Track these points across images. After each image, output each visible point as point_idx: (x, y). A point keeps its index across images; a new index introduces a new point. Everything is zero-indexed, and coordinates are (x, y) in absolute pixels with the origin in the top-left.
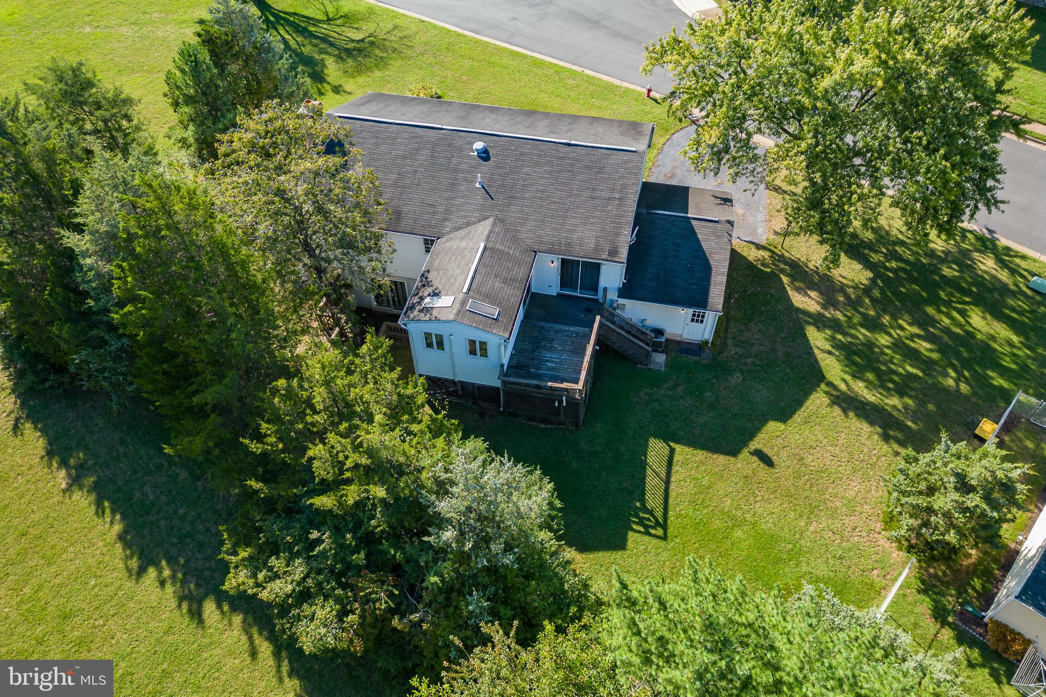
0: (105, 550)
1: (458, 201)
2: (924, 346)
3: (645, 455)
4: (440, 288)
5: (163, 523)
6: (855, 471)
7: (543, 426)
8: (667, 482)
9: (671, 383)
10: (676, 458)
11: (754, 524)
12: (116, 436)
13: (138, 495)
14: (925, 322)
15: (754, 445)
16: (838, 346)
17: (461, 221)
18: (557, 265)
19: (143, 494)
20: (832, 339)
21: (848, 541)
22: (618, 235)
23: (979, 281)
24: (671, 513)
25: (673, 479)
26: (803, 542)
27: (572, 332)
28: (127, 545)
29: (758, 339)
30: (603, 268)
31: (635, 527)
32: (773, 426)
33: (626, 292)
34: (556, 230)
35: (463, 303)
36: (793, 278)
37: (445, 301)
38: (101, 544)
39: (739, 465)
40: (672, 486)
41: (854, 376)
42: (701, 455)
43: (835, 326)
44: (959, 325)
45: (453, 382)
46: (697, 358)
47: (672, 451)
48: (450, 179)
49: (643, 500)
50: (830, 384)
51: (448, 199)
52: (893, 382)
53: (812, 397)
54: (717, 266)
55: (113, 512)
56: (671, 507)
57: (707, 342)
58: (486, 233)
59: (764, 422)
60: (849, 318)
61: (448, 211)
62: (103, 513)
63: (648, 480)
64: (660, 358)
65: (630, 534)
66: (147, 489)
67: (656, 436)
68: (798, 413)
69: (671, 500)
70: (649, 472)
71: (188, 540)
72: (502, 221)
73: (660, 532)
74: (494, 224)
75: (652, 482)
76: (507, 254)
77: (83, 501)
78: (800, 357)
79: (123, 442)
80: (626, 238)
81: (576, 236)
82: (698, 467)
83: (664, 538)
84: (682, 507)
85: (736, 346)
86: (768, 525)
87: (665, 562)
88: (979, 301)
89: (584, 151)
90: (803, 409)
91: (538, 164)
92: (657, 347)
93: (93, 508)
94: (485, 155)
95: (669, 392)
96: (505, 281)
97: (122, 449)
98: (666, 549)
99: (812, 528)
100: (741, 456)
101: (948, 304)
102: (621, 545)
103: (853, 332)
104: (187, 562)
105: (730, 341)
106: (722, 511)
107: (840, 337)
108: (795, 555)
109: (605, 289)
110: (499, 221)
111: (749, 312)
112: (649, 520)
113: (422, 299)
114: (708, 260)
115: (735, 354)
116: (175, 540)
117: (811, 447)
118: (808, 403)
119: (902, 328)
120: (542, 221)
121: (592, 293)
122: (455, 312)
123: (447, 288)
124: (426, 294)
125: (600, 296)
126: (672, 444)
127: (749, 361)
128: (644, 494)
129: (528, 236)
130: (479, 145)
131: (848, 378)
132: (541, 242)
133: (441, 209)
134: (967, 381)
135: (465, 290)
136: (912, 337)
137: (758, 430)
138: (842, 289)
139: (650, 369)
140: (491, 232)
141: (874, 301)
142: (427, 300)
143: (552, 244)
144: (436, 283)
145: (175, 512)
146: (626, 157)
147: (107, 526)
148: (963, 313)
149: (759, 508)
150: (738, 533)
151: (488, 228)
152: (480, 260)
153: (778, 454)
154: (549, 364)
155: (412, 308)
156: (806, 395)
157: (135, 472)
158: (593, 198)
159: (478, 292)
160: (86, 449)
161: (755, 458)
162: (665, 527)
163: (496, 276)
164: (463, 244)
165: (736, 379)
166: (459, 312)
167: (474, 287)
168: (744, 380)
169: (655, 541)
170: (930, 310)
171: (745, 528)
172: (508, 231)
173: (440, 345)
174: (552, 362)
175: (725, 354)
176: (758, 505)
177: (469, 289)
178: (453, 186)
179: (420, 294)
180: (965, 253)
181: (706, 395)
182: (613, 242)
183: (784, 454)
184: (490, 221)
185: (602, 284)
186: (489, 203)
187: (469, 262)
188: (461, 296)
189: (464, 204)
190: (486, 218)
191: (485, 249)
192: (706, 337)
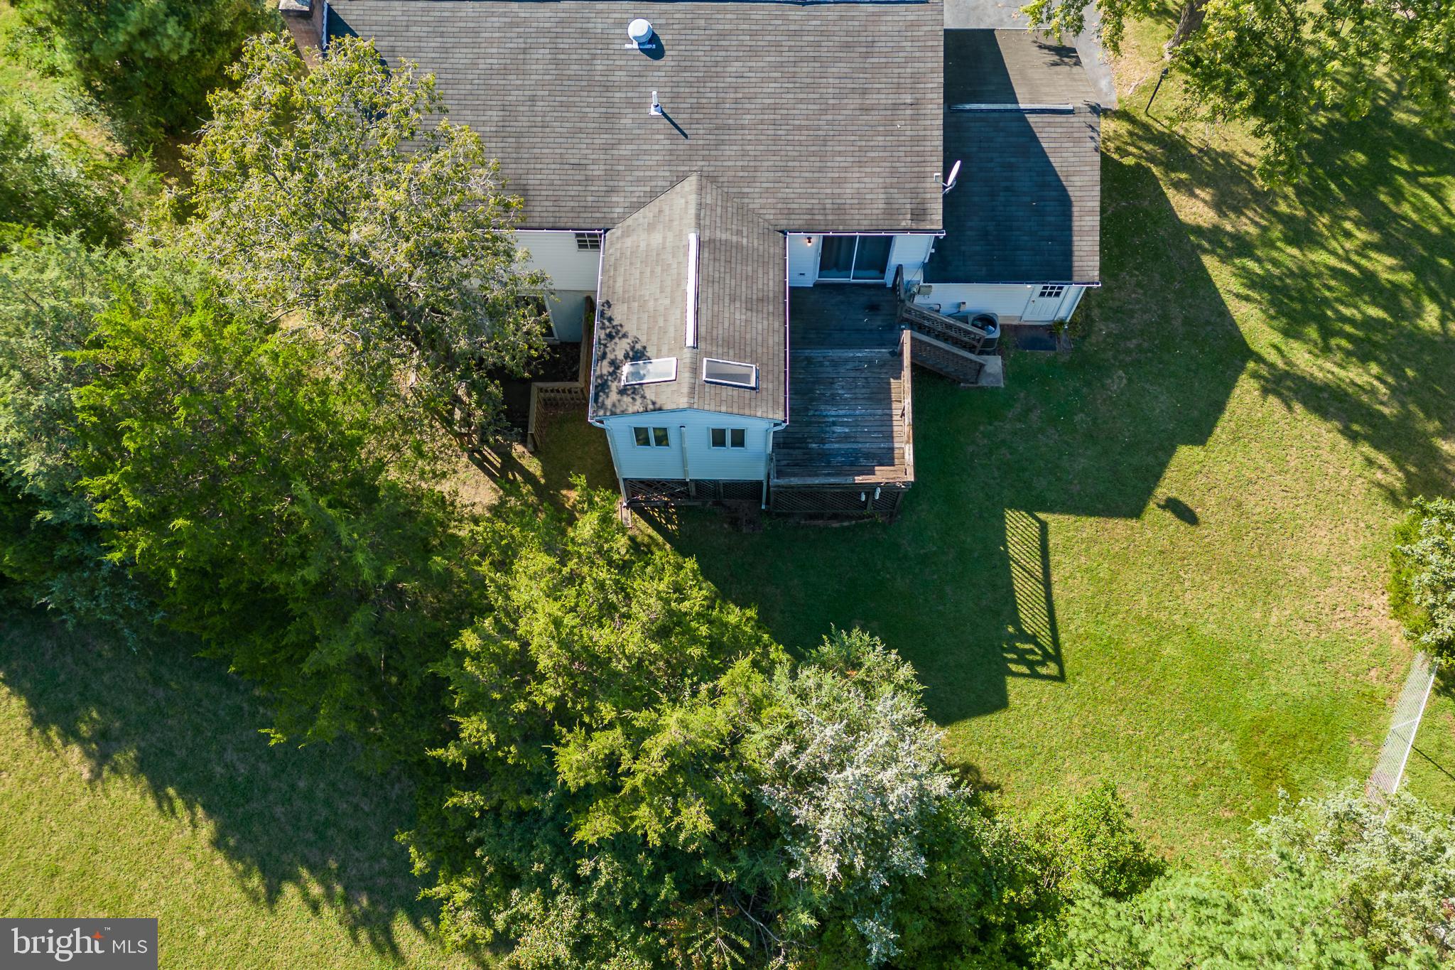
0: (200, 874)
1: (625, 150)
2: (1382, 263)
3: (1004, 544)
4: (643, 339)
5: (279, 810)
6: (1321, 510)
7: (836, 525)
8: (1047, 584)
9: (1018, 408)
10: (1053, 540)
11: (1189, 630)
12: (141, 671)
13: (219, 770)
15: (1163, 491)
16: (1254, 282)
17: (641, 190)
18: (814, 248)
19: (226, 766)
20: (1245, 273)
21: (1328, 631)
22: (922, 177)
24: (1063, 637)
25: (1054, 578)
26: (1263, 645)
27: (860, 360)
28: (233, 855)
29: (1138, 301)
31: (1013, 667)
32: (1185, 453)
34: (812, 182)
35: (695, 370)
36: (1169, 167)
37: (661, 368)
38: (189, 865)
39: (1149, 534)
40: (1056, 590)
41: (1287, 333)
42: (1089, 526)
43: (1242, 247)
45: (683, 483)
46: (1050, 354)
47: (1044, 527)
48: (600, 105)
49: (1017, 622)
50: (1259, 359)
51: (607, 148)
52: (1349, 337)
53: (1237, 391)
54: (1081, 199)
55: (190, 806)
56: (1060, 626)
57: (1061, 323)
58: (692, 211)
59: (1171, 452)
60: (1265, 229)
61: (611, 174)
62: (173, 812)
63: (1017, 585)
64: (994, 364)
65: (1009, 679)
66: (230, 756)
67: (1018, 508)
68: (1220, 424)
69: (1059, 615)
70: (1016, 571)
71: (331, 832)
72: (712, 179)
73: (1052, 669)
74: (701, 189)
75: (1025, 589)
76: (739, 247)
78: (1208, 323)
79: (158, 680)
80: (936, 190)
81: (849, 190)
82: (1088, 549)
83: (1061, 678)
84: (1078, 622)
85: (1106, 319)
86: (1208, 629)
87: (1071, 718)
89: (833, 14)
90: (1226, 415)
91: (753, 52)
92: (987, 347)
93: (151, 803)
94: (653, 47)
95: (1019, 426)
96: (752, 305)
97: (161, 694)
98: (1069, 698)
99: (1273, 620)
100: (1147, 517)
101: (1414, 180)
102: (999, 702)
103: (1275, 254)
104: (343, 867)
105: (1096, 313)
106: (1139, 618)
107: (1252, 265)
108: (1257, 668)
109: (899, 268)
110: (708, 179)
111: (1116, 251)
112: (1032, 652)
113: (616, 365)
114: (1063, 190)
115: (1108, 335)
116: (310, 836)
117: (1250, 482)
118: (1232, 404)
119: (1348, 235)
120: (785, 169)
121: (874, 273)
122: (685, 390)
123: (654, 338)
124: (620, 355)
125: (889, 279)
126: (1042, 516)
127: (1132, 344)
128: (1015, 610)
129: (762, 203)
130: (640, 27)
131: (1277, 338)
132: (790, 212)
133: (597, 170)
135: (690, 341)
136: (1364, 250)
137: (1163, 465)
139: (982, 389)
140: (700, 206)
141: (1300, 191)
142: (626, 369)
143: (810, 211)
144: (631, 328)
145: (293, 787)
146: (911, 14)
147: (188, 832)
148: (1436, 191)
149: (1191, 600)
150: (1168, 650)
151: (693, 198)
152: (698, 271)
153: (1202, 504)
154: (838, 429)
155: (603, 387)
156: (1228, 387)
157: (198, 730)
158: (865, 110)
159: (713, 341)
160: (101, 704)
161: (1168, 514)
162: (1058, 659)
163: (733, 299)
164: (657, 238)
165: (1117, 381)
166: (693, 388)
167: (702, 330)
168: (1130, 380)
169: (1049, 686)
170: (1383, 195)
171: (1176, 638)
172: (727, 197)
173: (662, 439)
174: (843, 424)
175: (1093, 339)
176: (1188, 596)
177: (697, 338)
178: (609, 120)
179: (610, 356)
181: (1077, 418)
182: (915, 193)
183: (1211, 501)
184: (691, 184)
185: (895, 259)
186: (683, 144)
187: (680, 280)
188: (687, 355)
189: (637, 154)
190: (682, 178)
191: (700, 245)
192: (1062, 314)
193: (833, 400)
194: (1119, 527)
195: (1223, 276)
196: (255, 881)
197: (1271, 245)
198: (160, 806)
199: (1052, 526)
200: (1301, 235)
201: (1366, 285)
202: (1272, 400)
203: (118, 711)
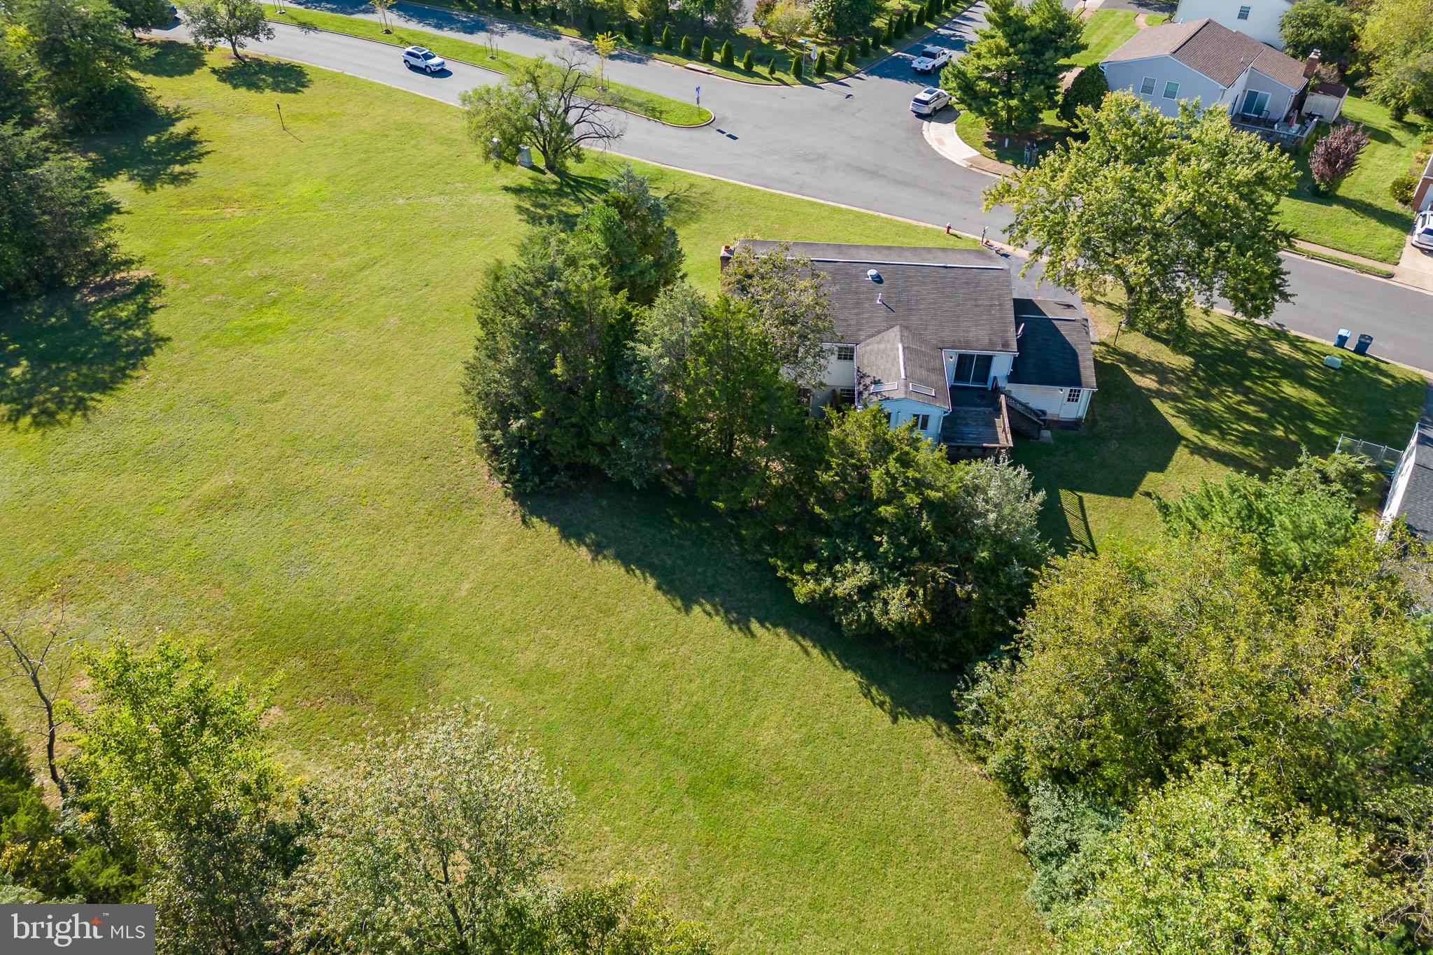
1: (865, 316)
2: (1251, 409)
3: (1061, 504)
4: (879, 377)
5: (689, 579)
8: (1085, 520)
9: (1062, 451)
10: (1086, 504)
12: (615, 522)
13: (657, 561)
14: (1246, 392)
15: (1141, 489)
16: (1181, 411)
17: (874, 330)
18: (954, 360)
19: (661, 560)
20: (1175, 407)
22: (1006, 331)
23: (1280, 360)
25: (1089, 520)
27: (979, 411)
28: (666, 592)
30: (995, 360)
32: (1152, 475)
33: (1014, 378)
34: (954, 330)
35: (906, 386)
36: (1130, 365)
37: (890, 386)
39: (1136, 503)
40: (1091, 525)
41: (1201, 432)
42: (1104, 498)
43: (1175, 397)
44: (1274, 392)
46: (1075, 433)
47: (1081, 499)
48: (855, 299)
49: (1071, 535)
50: (1187, 440)
51: (856, 314)
52: (1236, 436)
53: (1178, 451)
54: (1083, 354)
55: (643, 574)
56: (1095, 538)
57: (1080, 419)
58: (899, 337)
59: (1145, 473)
60: (1185, 392)
61: (859, 323)
62: (634, 574)
63: (1070, 521)
64: (1046, 434)
66: (662, 556)
67: (1064, 489)
68: (1170, 465)
69: (1094, 535)
70: (1068, 515)
72: (907, 328)
74: (902, 330)
75: (1073, 521)
76: (921, 351)
77: (611, 570)
78: (1156, 422)
79: (624, 526)
80: (1012, 335)
81: (971, 334)
82: (1106, 509)
83: (1096, 557)
84: (1104, 538)
85: (1104, 420)
88: (1285, 375)
89: (960, 271)
90: (1173, 462)
91: (924, 283)
92: (1043, 425)
93: (623, 569)
94: (878, 279)
95: (1063, 458)
96: (928, 370)
97: (626, 531)
100: (1135, 497)
101: (1263, 379)
104: (723, 599)
105: (1098, 417)
109: (995, 378)
110: (904, 327)
113: (867, 386)
114: (1074, 351)
116: (706, 589)
118: (1174, 458)
119: (1230, 398)
120: (941, 326)
121: (983, 383)
122: (902, 392)
123: (885, 376)
124: (868, 383)
125: (990, 384)
126: (1079, 493)
127: (1119, 431)
128: (1070, 531)
129: (930, 337)
130: (872, 272)
131: (1198, 434)
132: (943, 342)
134: (1293, 433)
135: (903, 378)
136: (1239, 403)
137: (1141, 478)
138: (1173, 371)
139: (1041, 442)
140: (902, 335)
141: (1200, 379)
142: (872, 387)
144: (873, 375)
145: (695, 570)
146: (995, 273)
148: (1275, 384)
151: (898, 333)
152: (904, 356)
153: (1160, 491)
155: (861, 393)
156: (1173, 449)
157: (646, 546)
158: (977, 306)
159: (913, 378)
160: (596, 532)
161: (1145, 497)
162: (1095, 551)
163: (921, 367)
164: (883, 345)
165: (1113, 445)
166: (906, 391)
167: (908, 375)
168: (1120, 444)
169: (1090, 558)
170: (1248, 383)
172: (914, 334)
174: (973, 433)
175: (1098, 427)
177: (906, 378)
178: (858, 304)
179: (864, 384)
180: (1263, 341)
181: (1094, 458)
182: (1003, 335)
183: (1165, 489)
184: (897, 329)
185: (993, 373)
186: (892, 314)
187: (896, 358)
188: (902, 382)
189: (871, 317)
190: (892, 327)
191: (904, 348)
192: (1080, 414)
193: (967, 425)
194: (1123, 502)
195: (1165, 408)
196: (679, 603)
197: (1190, 398)
198: (628, 572)
199: (1085, 499)
200: (1206, 396)
201: (1244, 417)
202: (1196, 457)
203: (605, 537)
